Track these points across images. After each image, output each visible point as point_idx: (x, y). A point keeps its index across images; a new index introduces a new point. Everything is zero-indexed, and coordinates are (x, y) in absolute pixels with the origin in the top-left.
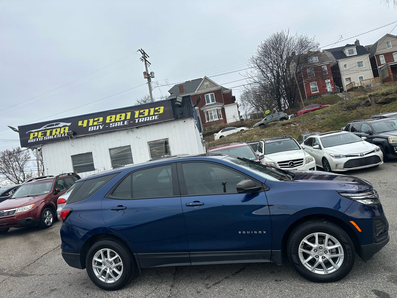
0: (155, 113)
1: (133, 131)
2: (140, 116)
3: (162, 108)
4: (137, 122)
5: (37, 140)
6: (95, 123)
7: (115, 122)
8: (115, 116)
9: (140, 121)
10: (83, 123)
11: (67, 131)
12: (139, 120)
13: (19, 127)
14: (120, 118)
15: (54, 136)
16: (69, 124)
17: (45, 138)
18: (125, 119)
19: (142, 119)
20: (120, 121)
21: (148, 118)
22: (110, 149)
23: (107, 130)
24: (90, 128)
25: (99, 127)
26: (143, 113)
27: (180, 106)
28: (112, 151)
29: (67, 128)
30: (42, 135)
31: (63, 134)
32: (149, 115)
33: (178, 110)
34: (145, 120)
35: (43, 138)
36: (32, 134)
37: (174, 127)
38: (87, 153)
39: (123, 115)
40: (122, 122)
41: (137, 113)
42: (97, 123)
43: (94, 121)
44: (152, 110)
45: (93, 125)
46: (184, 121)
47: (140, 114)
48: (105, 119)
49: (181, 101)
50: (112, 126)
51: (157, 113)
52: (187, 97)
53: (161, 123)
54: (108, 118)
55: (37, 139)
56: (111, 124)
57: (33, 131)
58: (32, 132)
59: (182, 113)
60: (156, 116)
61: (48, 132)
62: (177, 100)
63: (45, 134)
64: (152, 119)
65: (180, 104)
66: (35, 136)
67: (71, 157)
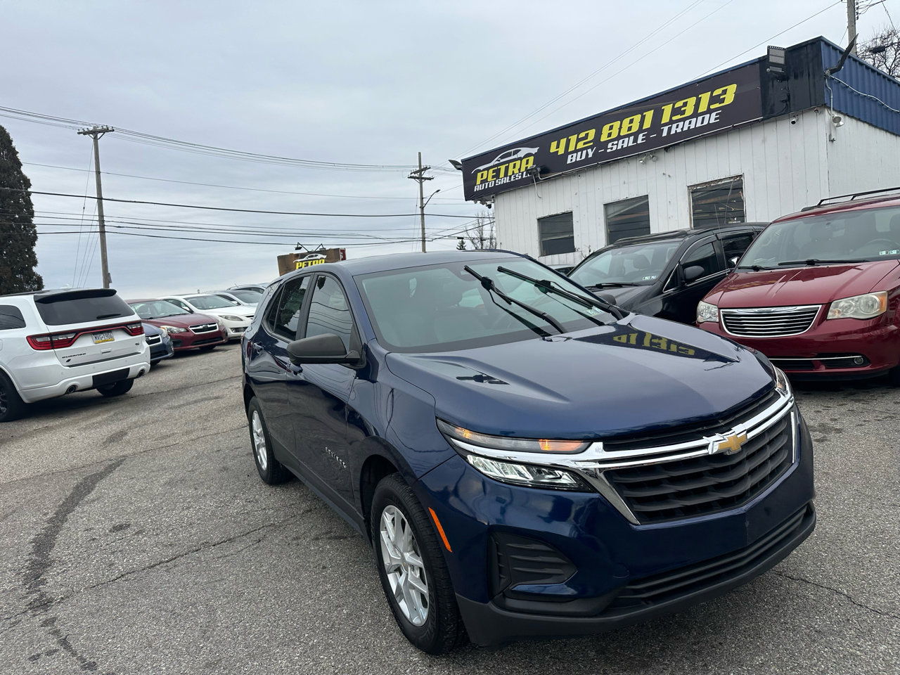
0: (712, 107)
1: (657, 159)
2: (674, 118)
3: (732, 89)
4: (665, 134)
5: (486, 187)
6: (580, 145)
7: (619, 137)
8: (619, 122)
9: (673, 132)
10: (558, 147)
11: (530, 165)
12: (670, 129)
13: (462, 161)
14: (630, 129)
15: (510, 176)
16: (534, 150)
17: (497, 181)
18: (641, 130)
19: (677, 127)
20: (628, 136)
21: (694, 120)
22: (606, 206)
23: (603, 159)
24: (570, 156)
25: (587, 154)
26: (682, 109)
27: (783, 78)
28: (611, 210)
29: (531, 159)
30: (493, 177)
31: (525, 173)
32: (696, 114)
33: (778, 91)
34: (686, 128)
35: (495, 181)
36: (479, 175)
37: (764, 141)
38: (564, 213)
39: (637, 118)
40: (632, 138)
41: (668, 109)
42: (584, 144)
43: (578, 140)
44: (705, 97)
45: (576, 149)
46: (793, 123)
47: (675, 111)
48: (598, 134)
49: (782, 61)
50: (612, 148)
51: (717, 105)
52: (809, 46)
53: (726, 133)
54: (606, 129)
55: (487, 184)
56: (610, 145)
57: (481, 168)
58: (480, 171)
59: (789, 97)
60: (714, 115)
61: (503, 168)
62: (772, 59)
63: (497, 175)
64: (702, 123)
65: (780, 70)
66: (485, 176)
67: (536, 221)
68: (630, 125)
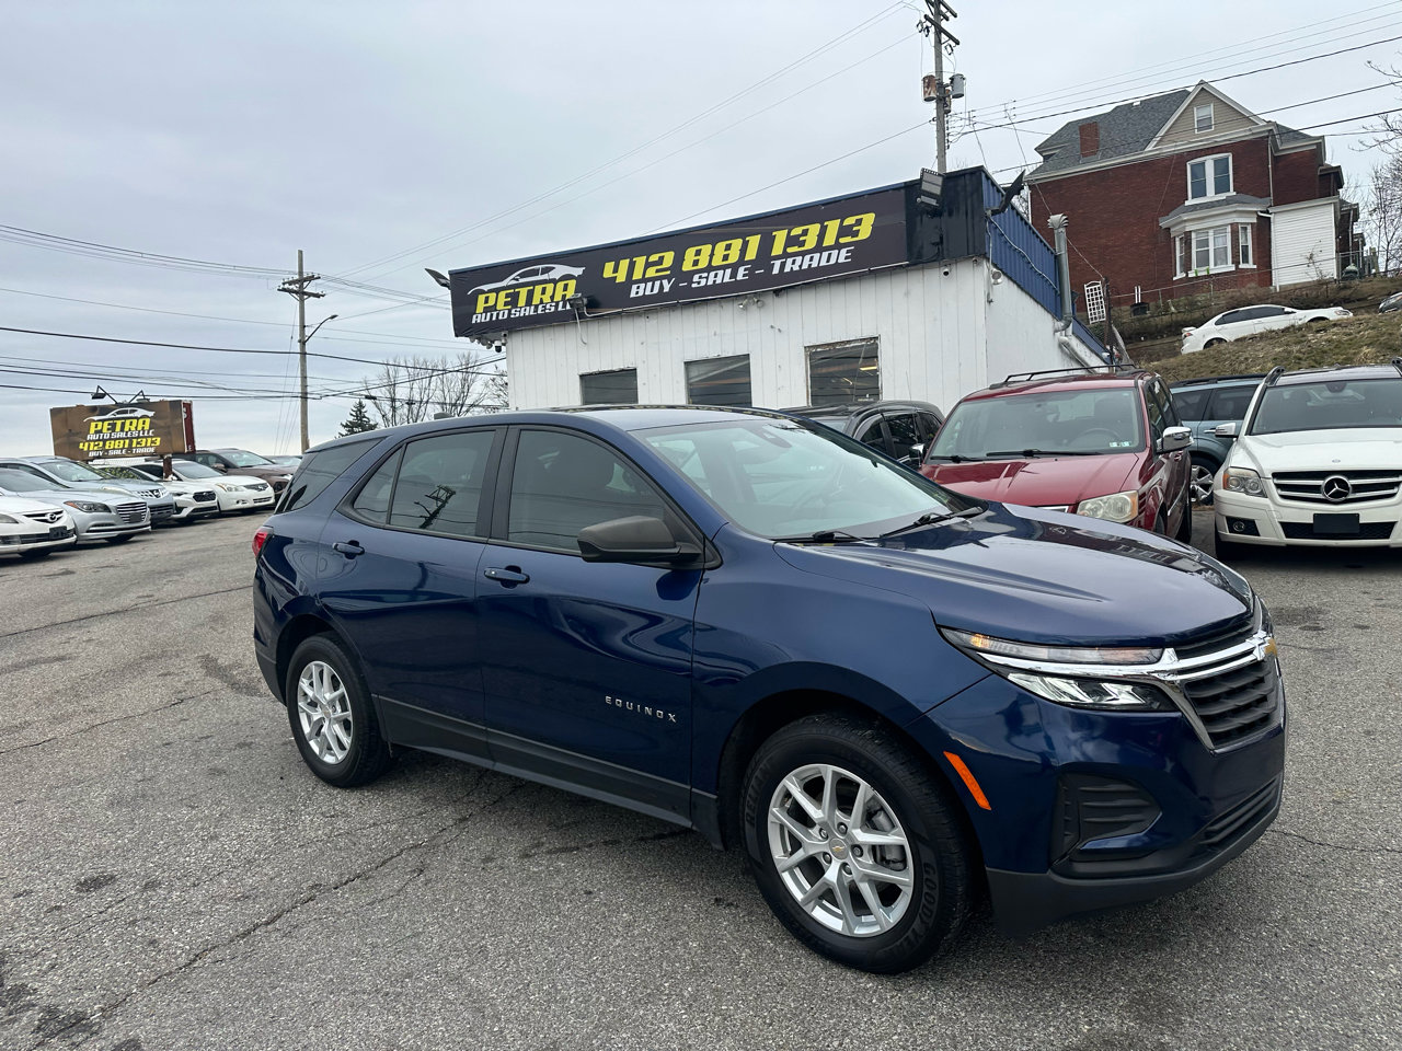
0: (842, 240)
1: (763, 305)
2: (789, 250)
3: (869, 219)
4: (776, 271)
6: (651, 272)
7: (710, 268)
8: (710, 246)
9: (787, 269)
10: (615, 270)
11: (570, 294)
12: (783, 265)
13: (451, 273)
14: (726, 257)
15: (536, 306)
16: (578, 271)
17: (513, 311)
18: (741, 261)
19: (794, 262)
20: (724, 268)
21: (817, 256)
22: (688, 364)
23: (684, 296)
24: (634, 287)
25: (661, 286)
26: (801, 239)
27: (935, 213)
28: (695, 372)
29: (572, 284)
30: (506, 304)
32: (819, 248)
33: (928, 230)
34: (805, 267)
35: (510, 311)
36: (481, 298)
37: (907, 294)
38: (623, 370)
39: (737, 244)
40: (729, 271)
41: (780, 237)
42: (657, 271)
43: (648, 265)
44: (833, 226)
45: (645, 277)
46: (946, 273)
47: (791, 241)
48: (679, 260)
49: (937, 191)
50: (699, 283)
51: (848, 239)
52: (967, 177)
53: (859, 277)
54: (690, 254)
55: (495, 313)
56: (696, 278)
57: (485, 288)
58: (483, 292)
59: (941, 238)
60: (844, 251)
61: (523, 292)
62: (925, 187)
63: (513, 301)
64: (828, 261)
65: (933, 202)
66: (491, 302)
67: (578, 378)
68: (727, 253)
